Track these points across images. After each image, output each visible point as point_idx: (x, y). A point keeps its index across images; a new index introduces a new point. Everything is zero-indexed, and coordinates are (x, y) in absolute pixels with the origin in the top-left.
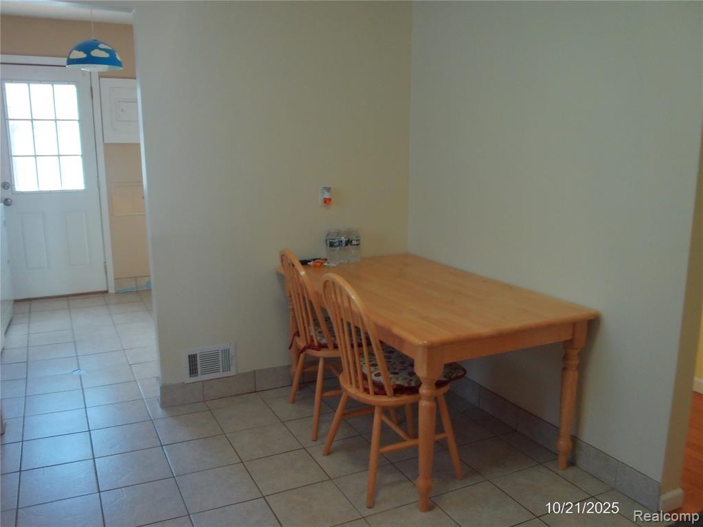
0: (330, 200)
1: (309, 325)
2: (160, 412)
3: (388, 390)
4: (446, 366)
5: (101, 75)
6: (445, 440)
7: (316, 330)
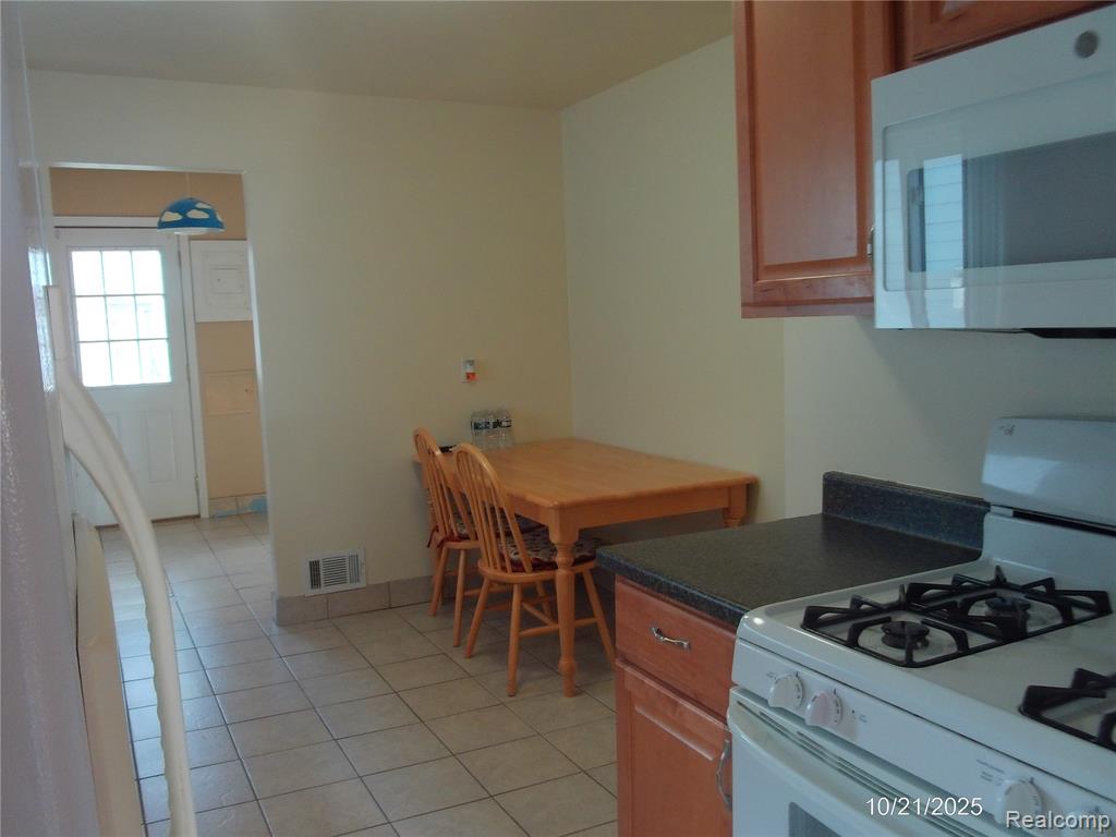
0: (473, 374)
1: (448, 518)
2: (275, 629)
3: (527, 566)
4: (581, 531)
5: (191, 238)
6: (596, 624)
7: (456, 522)
